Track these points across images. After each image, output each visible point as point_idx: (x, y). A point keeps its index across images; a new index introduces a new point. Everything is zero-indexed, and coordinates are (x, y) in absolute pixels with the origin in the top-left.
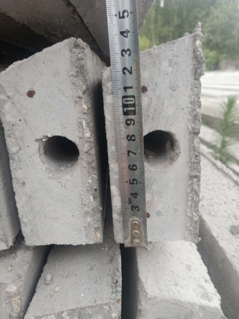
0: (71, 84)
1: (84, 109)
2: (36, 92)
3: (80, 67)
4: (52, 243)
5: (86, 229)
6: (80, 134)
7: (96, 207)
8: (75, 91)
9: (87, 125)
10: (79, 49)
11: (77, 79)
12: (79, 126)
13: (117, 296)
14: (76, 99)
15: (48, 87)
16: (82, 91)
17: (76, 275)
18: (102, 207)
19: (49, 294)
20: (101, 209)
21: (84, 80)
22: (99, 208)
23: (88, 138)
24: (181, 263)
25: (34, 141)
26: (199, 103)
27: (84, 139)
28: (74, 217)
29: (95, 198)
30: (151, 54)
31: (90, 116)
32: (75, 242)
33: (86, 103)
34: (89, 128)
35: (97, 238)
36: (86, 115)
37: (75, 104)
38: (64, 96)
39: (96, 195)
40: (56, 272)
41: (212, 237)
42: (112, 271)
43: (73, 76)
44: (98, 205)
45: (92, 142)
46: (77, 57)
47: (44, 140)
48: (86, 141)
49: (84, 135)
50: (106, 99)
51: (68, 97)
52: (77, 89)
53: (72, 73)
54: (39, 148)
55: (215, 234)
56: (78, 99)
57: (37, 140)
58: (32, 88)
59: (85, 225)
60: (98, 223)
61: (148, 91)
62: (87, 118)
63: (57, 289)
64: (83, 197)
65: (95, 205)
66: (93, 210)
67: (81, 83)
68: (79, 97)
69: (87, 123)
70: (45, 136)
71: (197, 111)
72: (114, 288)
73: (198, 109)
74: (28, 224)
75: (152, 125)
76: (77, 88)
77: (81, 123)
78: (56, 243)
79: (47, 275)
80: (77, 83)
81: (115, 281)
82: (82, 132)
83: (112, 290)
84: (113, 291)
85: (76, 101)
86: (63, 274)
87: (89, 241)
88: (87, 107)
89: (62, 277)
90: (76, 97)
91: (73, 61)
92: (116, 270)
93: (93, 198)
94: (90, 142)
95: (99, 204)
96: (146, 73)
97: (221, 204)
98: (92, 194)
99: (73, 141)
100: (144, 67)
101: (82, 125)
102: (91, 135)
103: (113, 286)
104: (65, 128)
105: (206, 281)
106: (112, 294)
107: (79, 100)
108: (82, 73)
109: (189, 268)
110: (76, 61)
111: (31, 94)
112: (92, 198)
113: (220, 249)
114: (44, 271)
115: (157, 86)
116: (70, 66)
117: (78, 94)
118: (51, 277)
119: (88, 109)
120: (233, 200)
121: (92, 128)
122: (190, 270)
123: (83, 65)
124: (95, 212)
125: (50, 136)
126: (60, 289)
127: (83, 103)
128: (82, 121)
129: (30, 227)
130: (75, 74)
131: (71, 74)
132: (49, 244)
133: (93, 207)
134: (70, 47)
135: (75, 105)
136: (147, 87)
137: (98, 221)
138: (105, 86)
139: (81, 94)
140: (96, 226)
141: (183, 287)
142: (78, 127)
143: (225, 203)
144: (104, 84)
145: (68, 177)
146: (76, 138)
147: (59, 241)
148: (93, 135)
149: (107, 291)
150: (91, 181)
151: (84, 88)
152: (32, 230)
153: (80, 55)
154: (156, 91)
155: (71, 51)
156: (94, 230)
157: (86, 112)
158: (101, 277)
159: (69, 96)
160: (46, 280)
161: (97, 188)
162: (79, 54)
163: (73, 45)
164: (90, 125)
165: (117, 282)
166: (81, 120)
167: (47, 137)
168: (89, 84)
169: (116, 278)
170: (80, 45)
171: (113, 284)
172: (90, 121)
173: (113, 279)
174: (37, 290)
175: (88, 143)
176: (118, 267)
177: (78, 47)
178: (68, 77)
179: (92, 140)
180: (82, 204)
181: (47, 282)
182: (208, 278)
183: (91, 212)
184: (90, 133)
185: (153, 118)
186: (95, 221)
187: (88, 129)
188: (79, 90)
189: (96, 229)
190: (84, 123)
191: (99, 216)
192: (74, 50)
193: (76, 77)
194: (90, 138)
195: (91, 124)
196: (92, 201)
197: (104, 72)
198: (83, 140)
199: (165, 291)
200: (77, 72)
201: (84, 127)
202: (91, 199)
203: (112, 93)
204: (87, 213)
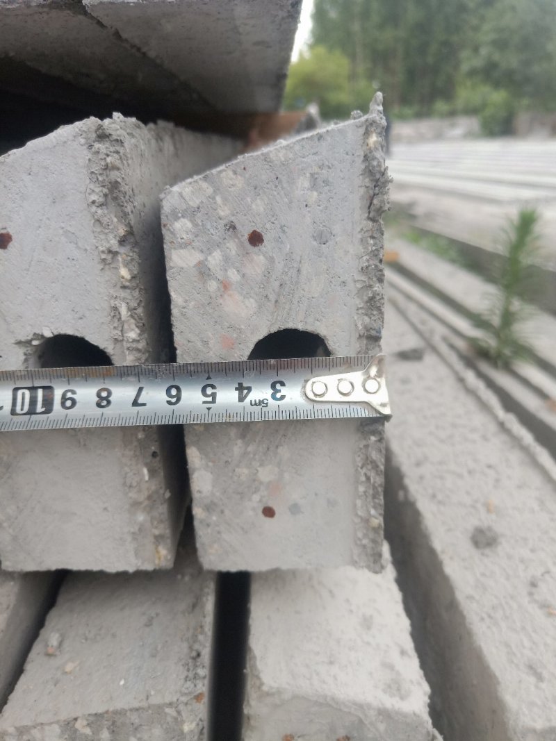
0: (93, 221)
1: (123, 278)
2: (14, 237)
3: (110, 186)
4: (61, 566)
5: (135, 539)
6: (116, 332)
7: (156, 492)
8: (103, 237)
9: (129, 313)
10: (107, 144)
11: (106, 211)
12: (112, 314)
13: (195, 686)
14: (103, 256)
15: (40, 227)
16: (118, 239)
17: (114, 636)
18: (170, 492)
19: (52, 678)
20: (168, 495)
21: (121, 214)
22: (164, 494)
23: (134, 341)
24: (351, 611)
25: (14, 346)
26: (380, 273)
27: (125, 343)
28: (108, 511)
29: (152, 472)
30: (270, 162)
31: (136, 293)
32: (113, 566)
33: (126, 265)
34: (135, 319)
35: (159, 558)
36: (128, 291)
37: (102, 267)
38: (78, 248)
39: (155, 465)
40: (71, 626)
41: (432, 552)
42: (191, 631)
43: (96, 204)
44: (161, 488)
45: (143, 350)
46: (103, 163)
47: (35, 343)
48: (128, 349)
49: (126, 335)
50: (171, 259)
51: (86, 250)
52: (106, 234)
53: (94, 197)
54: (26, 360)
55: (437, 545)
56: (109, 257)
57: (19, 343)
58: (5, 228)
59: (132, 530)
60: (162, 526)
61: (265, 241)
62: (130, 297)
63: (69, 668)
64: (127, 469)
65: (153, 488)
66: (149, 498)
67: (115, 220)
68: (110, 252)
69: (130, 309)
70: (38, 335)
71: (375, 289)
72: (191, 669)
73: (378, 285)
74: (5, 525)
75: (275, 317)
76: (107, 231)
77: (115, 309)
78: (69, 567)
79: (51, 636)
80: (105, 220)
81: (194, 654)
82: (120, 329)
83: (186, 673)
84: (187, 677)
85: (104, 260)
86: (87, 632)
87: (143, 563)
88: (130, 274)
89: (84, 641)
90: (103, 252)
91: (96, 172)
92: (199, 630)
93: (149, 471)
94: (138, 350)
95: (163, 485)
96: (259, 201)
97: (460, 476)
98: (146, 465)
99: (102, 346)
100: (255, 189)
101: (119, 313)
102: (140, 335)
103: (190, 664)
104: (81, 318)
105: (403, 653)
106: (186, 681)
107: (112, 258)
108: (115, 199)
109: (367, 623)
110: (101, 172)
111: (3, 241)
112: (145, 471)
113: (446, 579)
114: (47, 623)
115: (284, 232)
116: (88, 181)
117: (108, 246)
118: (60, 639)
119: (133, 278)
120: (489, 467)
121: (141, 319)
122: (369, 628)
123: (117, 182)
124: (155, 501)
125: (48, 334)
126: (75, 667)
127: (121, 265)
128: (118, 305)
129: (11, 531)
130: (102, 200)
131: (91, 201)
132: (54, 568)
133: (150, 492)
134: (86, 139)
135: (102, 269)
136: (263, 234)
137: (161, 521)
138: (169, 230)
139: (114, 244)
140: (157, 532)
141: (346, 666)
142: (110, 317)
143: (470, 472)
144: (165, 226)
146: (107, 340)
147: (77, 563)
148: (146, 335)
149: (175, 676)
150: (143, 436)
151: (122, 231)
152: (15, 539)
153: (109, 160)
154: (282, 242)
155: (91, 146)
156: (153, 540)
157: (127, 284)
158: (166, 642)
159: (88, 248)
160: (48, 646)
161: (158, 451)
162: (108, 155)
163: (94, 135)
164: (136, 314)
165: (199, 655)
166: (116, 302)
167: (42, 336)
168: (132, 223)
169: (196, 646)
170: (110, 135)
171: (190, 661)
172: (136, 305)
173: (191, 648)
174: (30, 667)
175: (134, 352)
176: (203, 624)
177: (107, 139)
178: (85, 206)
179: (141, 345)
180: (124, 484)
181: (50, 651)
182: (409, 644)
183: (146, 503)
184: (138, 331)
185: (276, 301)
186: (157, 521)
187: (132, 321)
188: (111, 236)
189: (158, 539)
190: (124, 311)
191: (163, 510)
192: (97, 145)
193: (104, 207)
194: (138, 341)
195: (140, 311)
196: (147, 478)
197: (164, 198)
198: (123, 345)
199: (304, 676)
200: (106, 195)
201: (123, 318)
202: (143, 476)
203: (185, 245)
204: (136, 504)
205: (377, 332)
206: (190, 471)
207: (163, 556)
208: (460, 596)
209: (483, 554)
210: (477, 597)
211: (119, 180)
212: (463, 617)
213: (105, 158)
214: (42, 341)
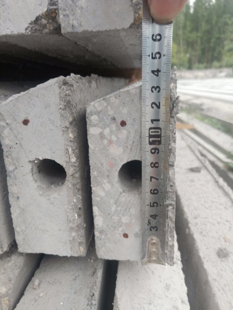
0: (60, 115)
1: (70, 137)
2: (30, 121)
3: (67, 102)
4: (41, 252)
5: (70, 243)
6: (67, 159)
7: (80, 224)
8: (63, 121)
9: (72, 152)
10: (67, 86)
11: (65, 112)
12: (66, 152)
13: (91, 308)
14: (63, 129)
15: (40, 117)
16: (69, 122)
17: (60, 283)
18: (86, 224)
19: (34, 299)
20: (85, 225)
21: (71, 113)
22: (83, 225)
23: (74, 162)
24: (161, 281)
25: (28, 162)
26: (174, 139)
27: (70, 163)
28: (60, 230)
29: (79, 216)
30: (130, 93)
31: (76, 144)
32: (62, 253)
33: (72, 132)
34: (75, 154)
35: (80, 252)
36: (73, 143)
37: (63, 133)
38: (54, 125)
39: (80, 213)
40: (44, 277)
41: (199, 257)
42: (92, 284)
43: (62, 109)
44: (82, 222)
45: (77, 166)
46: (65, 93)
47: (36, 162)
48: (71, 166)
49: (70, 160)
50: (89, 131)
52: (65, 120)
53: (61, 106)
54: (32, 168)
55: (202, 254)
56: (66, 129)
57: (30, 162)
58: (27, 118)
59: (70, 239)
60: (82, 238)
61: (127, 125)
62: (73, 145)
63: (41, 295)
64: (69, 214)
65: (79, 222)
66: (77, 226)
67: (68, 115)
68: (66, 127)
69: (72, 150)
70: (37, 159)
71: (172, 145)
72: (90, 300)
73: (173, 143)
74: (21, 233)
75: (130, 155)
77: (67, 150)
78: (44, 253)
79: (36, 281)
80: (65, 115)
81: (92, 294)
82: (69, 157)
83: (88, 302)
84: (88, 304)
85: (63, 131)
86: (50, 281)
87: (73, 253)
88: (73, 136)
89: (48, 284)
90: (63, 127)
91: (62, 97)
92: (95, 284)
93: (78, 215)
95: (83, 221)
96: (125, 109)
97: (214, 225)
98: (77, 212)
99: (61, 164)
100: (124, 104)
101: (68, 151)
102: (76, 160)
104: (54, 153)
105: (183, 302)
107: (67, 130)
108: (69, 107)
109: (168, 287)
110: (64, 97)
111: (26, 122)
112: (76, 215)
113: (205, 270)
114: (35, 275)
115: (135, 121)
116: (59, 100)
117: (65, 125)
118: (39, 282)
119: (75, 137)
120: (227, 221)
121: (77, 154)
122: (168, 290)
123: (70, 101)
124: (79, 228)
125: (41, 159)
126: (44, 295)
127: (70, 132)
128: (68, 148)
129: (23, 236)
130: (64, 107)
131: (60, 108)
132: (38, 253)
133: (78, 224)
134: (59, 84)
135: (63, 134)
136: (126, 122)
137: (82, 236)
138: (89, 119)
139: (67, 124)
140: (80, 241)
142: (65, 153)
143: (218, 223)
144: (87, 118)
145: (56, 195)
146: (63, 162)
147: (48, 251)
148: (79, 160)
149: (83, 303)
150: (76, 201)
151: (71, 119)
152: (24, 239)
153: (67, 92)
154: (134, 125)
155: (60, 87)
156: (78, 244)
157: (72, 140)
158: (81, 288)
159: (58, 126)
160: (34, 285)
161: (81, 207)
162: (67, 91)
163: (62, 83)
164: (75, 152)
165: (94, 295)
166: (67, 147)
167: (39, 159)
168: (75, 116)
169: (93, 291)
170: (68, 83)
171: (90, 297)
172: (75, 148)
173: (91, 291)
174: (26, 293)
175: (74, 167)
176: (96, 281)
177: (67, 84)
178: (57, 110)
179: (77, 164)
180: (68, 220)
181: (35, 287)
182: (186, 299)
183: (76, 228)
184: (75, 159)
185: (131, 149)
186: (80, 236)
187: (74, 155)
188: (67, 121)
189: (80, 243)
190: (70, 150)
191: (82, 232)
192: (63, 87)
193: (65, 110)
194: (75, 163)
195: (77, 151)
196: (76, 218)
197: (88, 107)
199: (138, 309)
200: (65, 106)
201: (70, 153)
202: (75, 217)
203: (95, 126)
204: (72, 229)
205: (173, 163)
206: (94, 217)
207: (81, 251)
208: (210, 279)
209: (222, 261)
210: (218, 280)
211: (71, 100)
212: (211, 289)
213: (66, 92)
214: (39, 161)
